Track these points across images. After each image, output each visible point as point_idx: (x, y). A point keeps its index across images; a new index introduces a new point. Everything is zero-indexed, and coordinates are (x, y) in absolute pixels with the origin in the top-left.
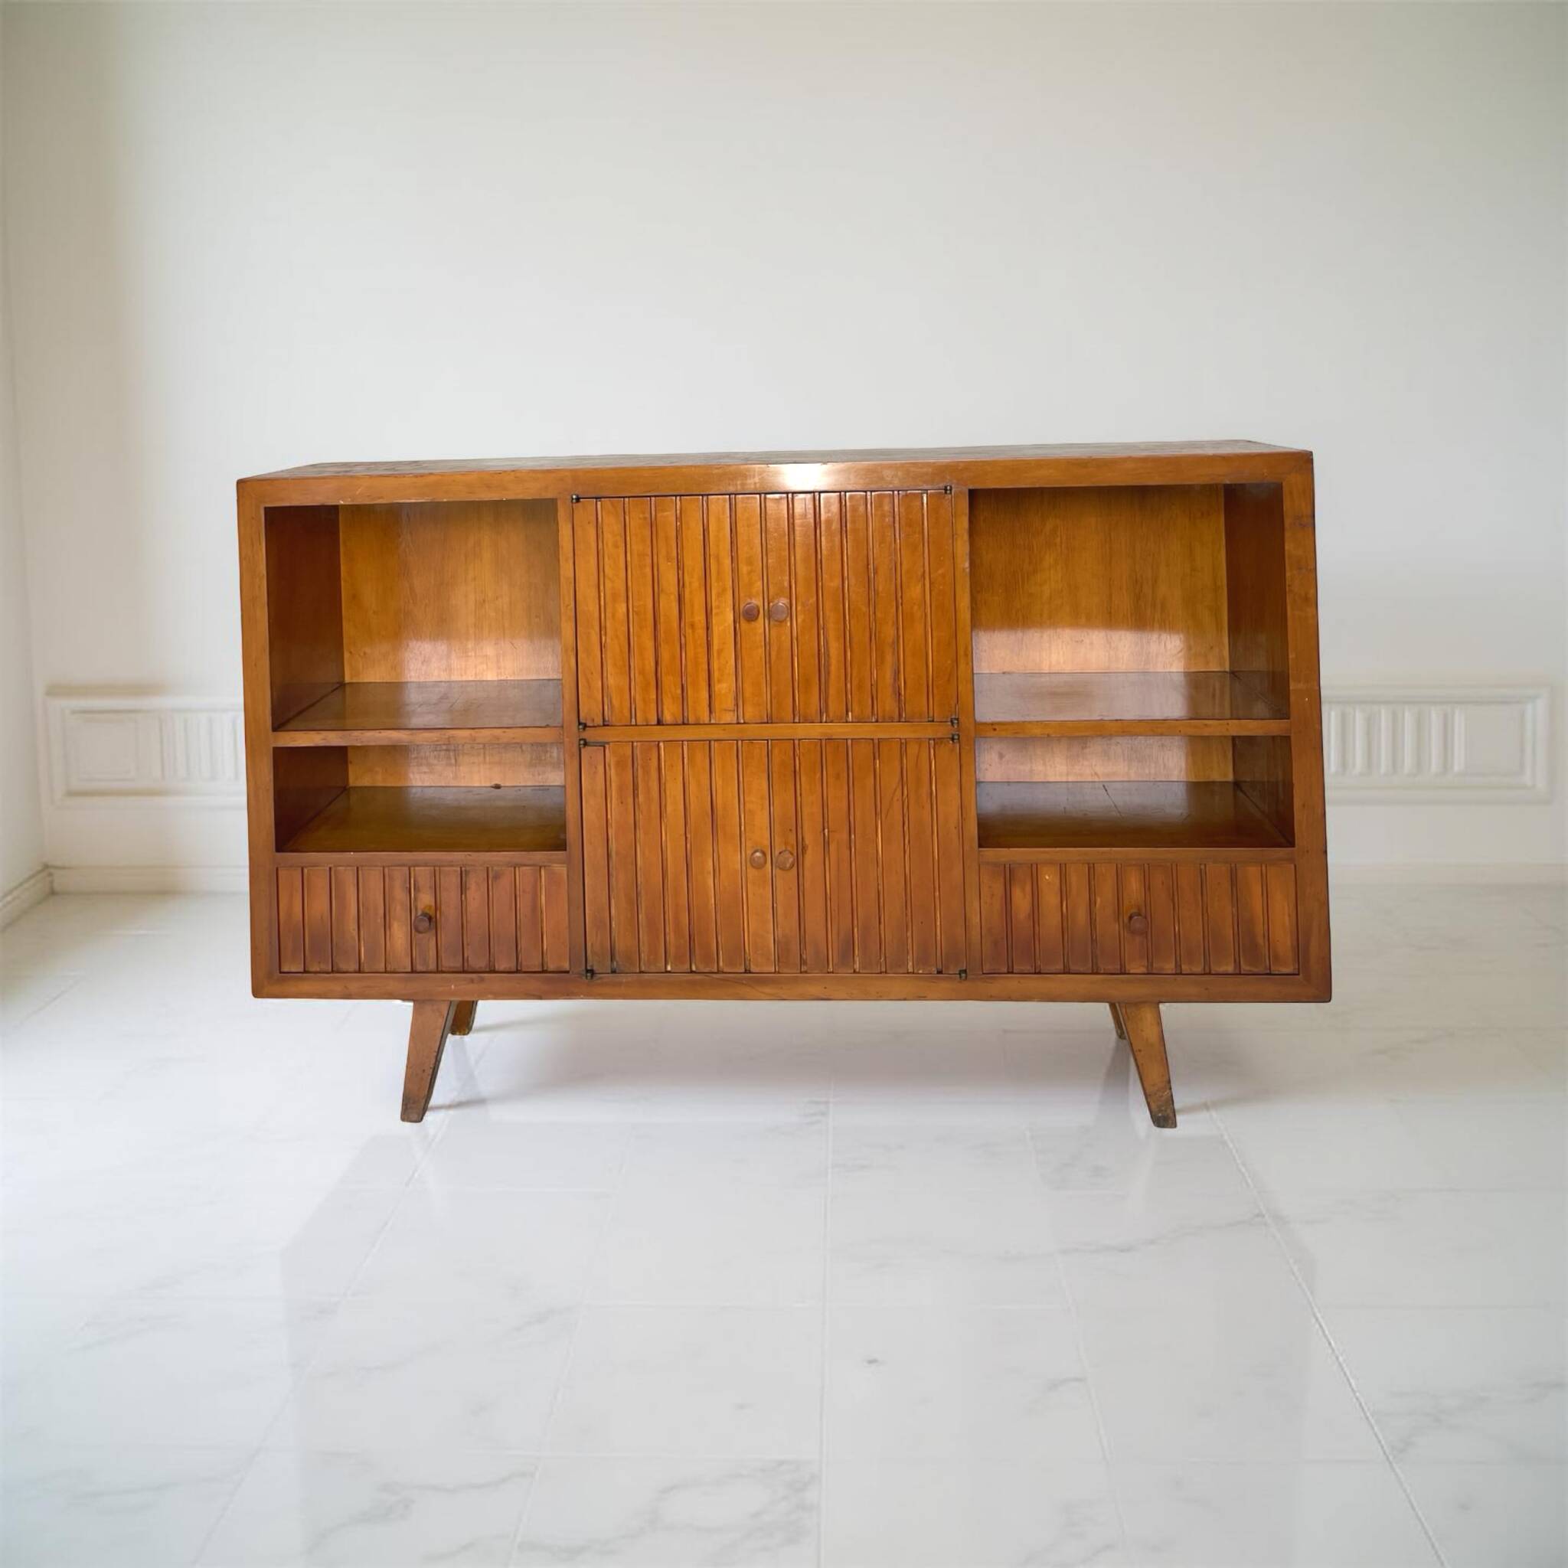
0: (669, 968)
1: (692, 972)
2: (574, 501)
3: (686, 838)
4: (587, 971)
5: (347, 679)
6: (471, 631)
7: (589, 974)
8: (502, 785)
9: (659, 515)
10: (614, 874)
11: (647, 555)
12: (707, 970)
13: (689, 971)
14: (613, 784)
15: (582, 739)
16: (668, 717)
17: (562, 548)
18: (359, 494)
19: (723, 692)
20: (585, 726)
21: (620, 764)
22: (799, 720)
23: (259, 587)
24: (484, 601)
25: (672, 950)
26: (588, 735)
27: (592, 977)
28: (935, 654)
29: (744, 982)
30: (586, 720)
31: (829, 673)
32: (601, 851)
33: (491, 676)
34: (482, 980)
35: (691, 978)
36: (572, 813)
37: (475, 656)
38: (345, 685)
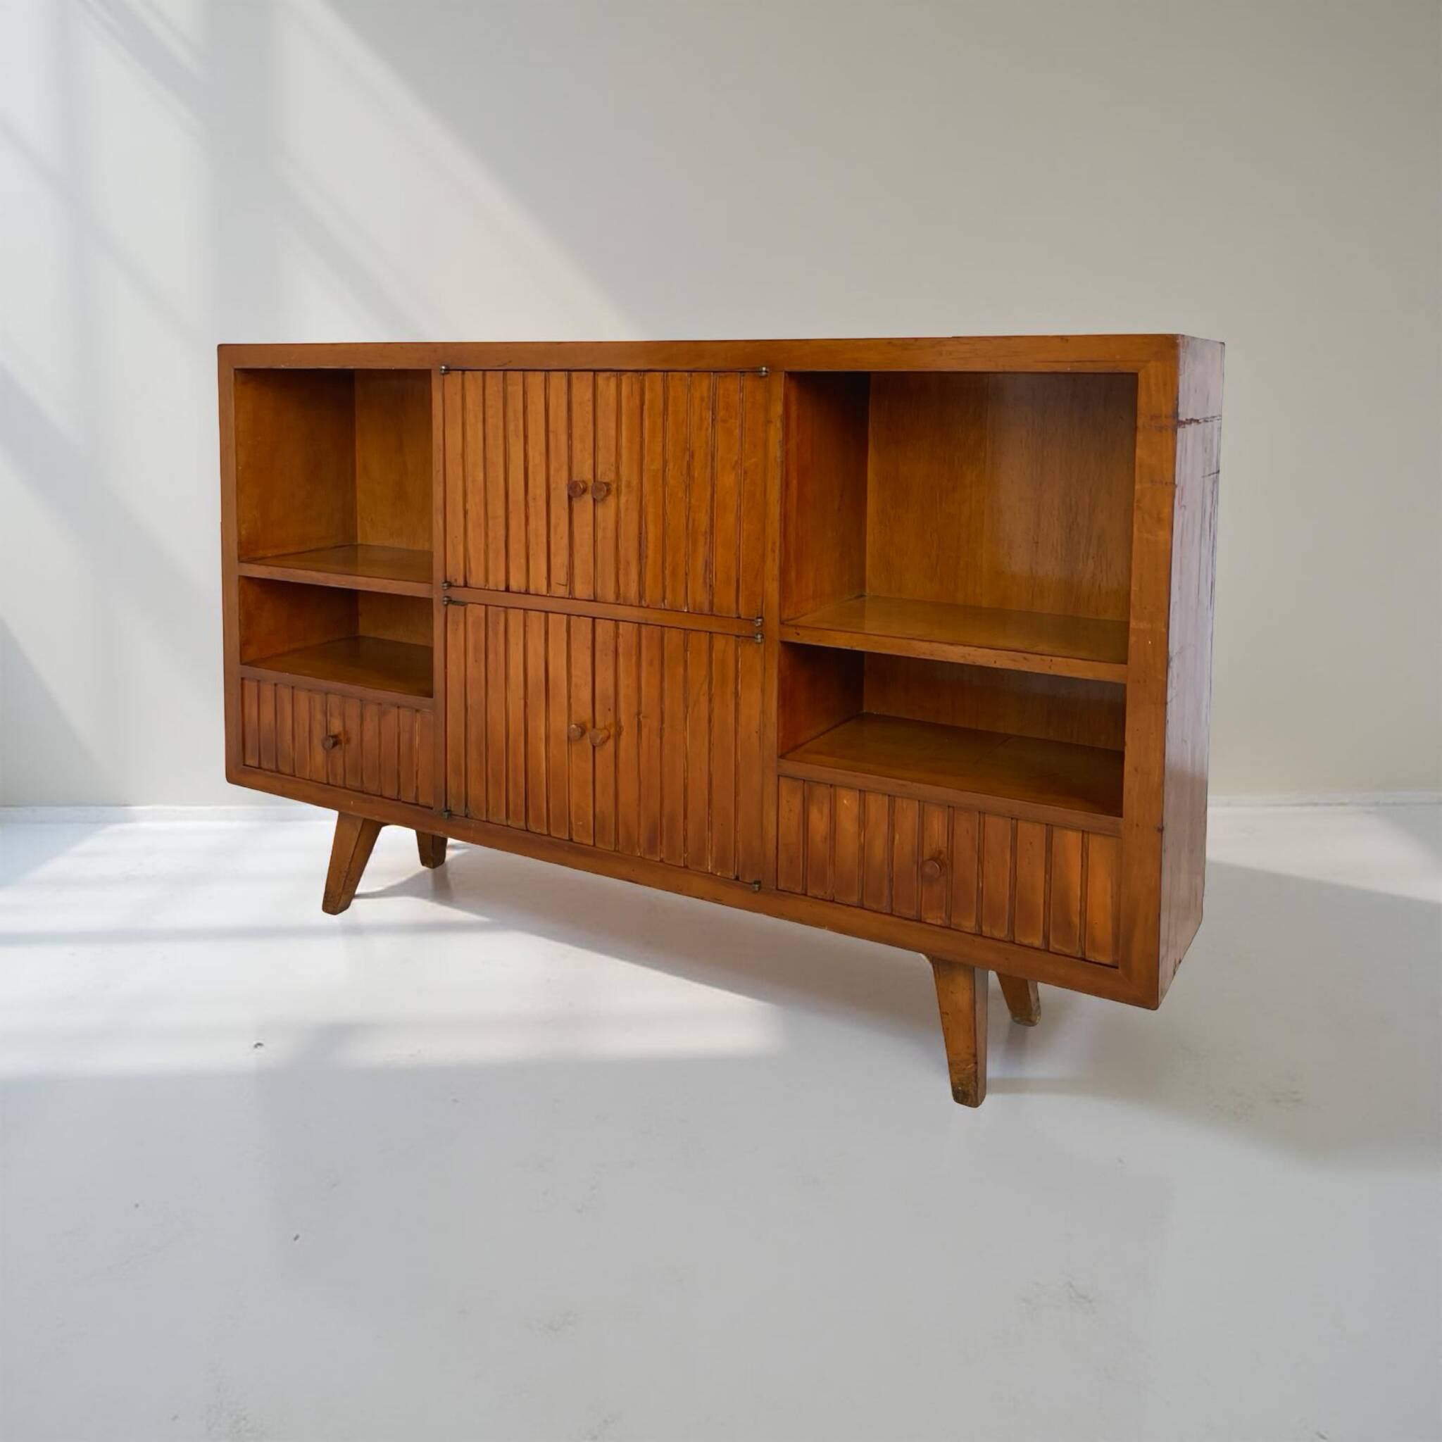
0: (510, 823)
2: (444, 372)
3: (525, 702)
4: (446, 811)
5: (359, 541)
7: (447, 814)
9: (509, 389)
10: (469, 726)
11: (501, 427)
12: (538, 831)
13: (525, 829)
14: (471, 642)
15: (446, 597)
16: (514, 586)
17: (435, 416)
19: (558, 565)
20: (450, 585)
21: (476, 625)
22: (620, 601)
25: (512, 807)
27: (449, 817)
29: (568, 850)
30: (451, 578)
32: (460, 704)
34: (372, 801)
35: (526, 836)
36: (437, 664)
38: (357, 546)
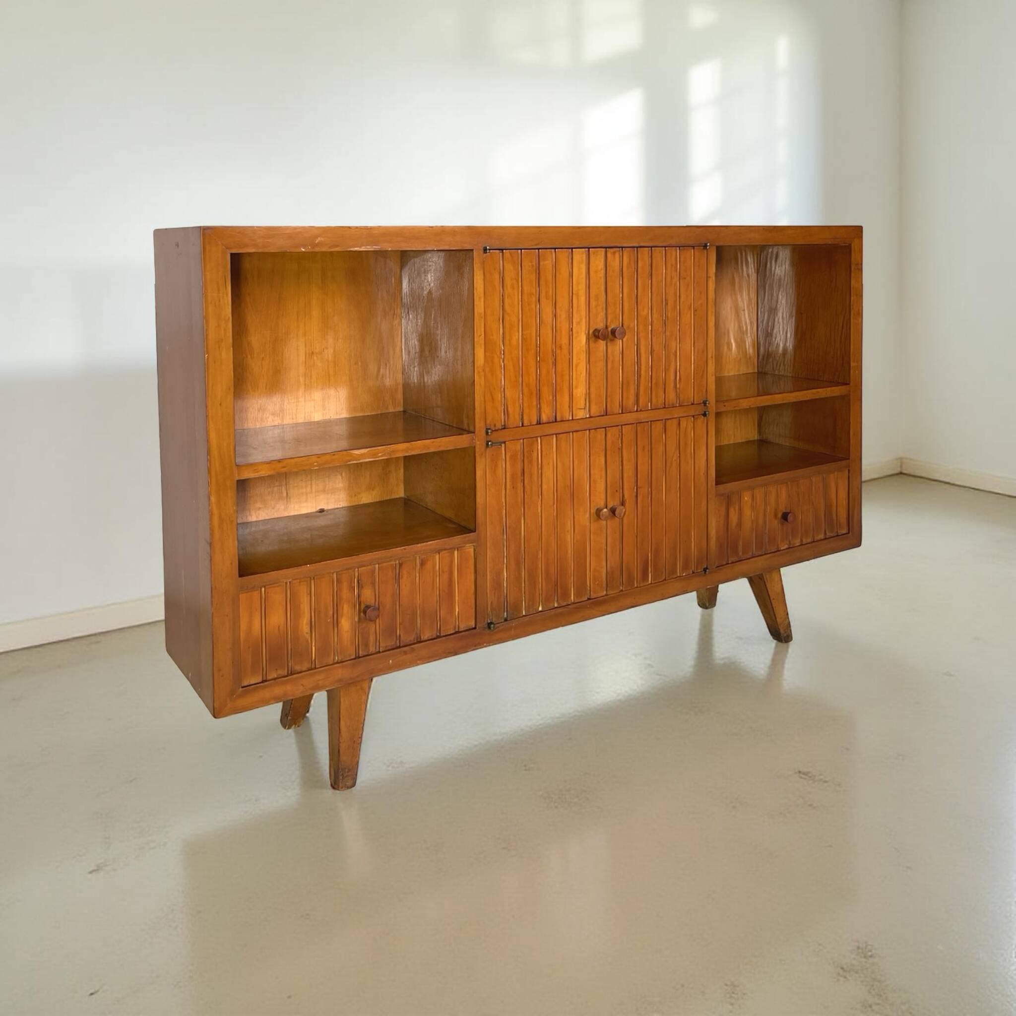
0: (541, 609)
1: (555, 608)
2: (485, 251)
4: (489, 624)
6: (302, 380)
7: (489, 627)
9: (541, 264)
10: (506, 544)
11: (533, 294)
12: (565, 603)
15: (489, 441)
16: (544, 418)
17: (476, 289)
18: (318, 243)
19: (578, 395)
20: (491, 430)
21: (512, 458)
22: (622, 411)
23: (225, 329)
24: (312, 353)
25: (543, 595)
26: (494, 437)
27: (492, 628)
28: (696, 357)
29: (588, 606)
31: (640, 376)
32: (499, 528)
33: (317, 417)
34: (413, 649)
35: (554, 613)
37: (305, 401)
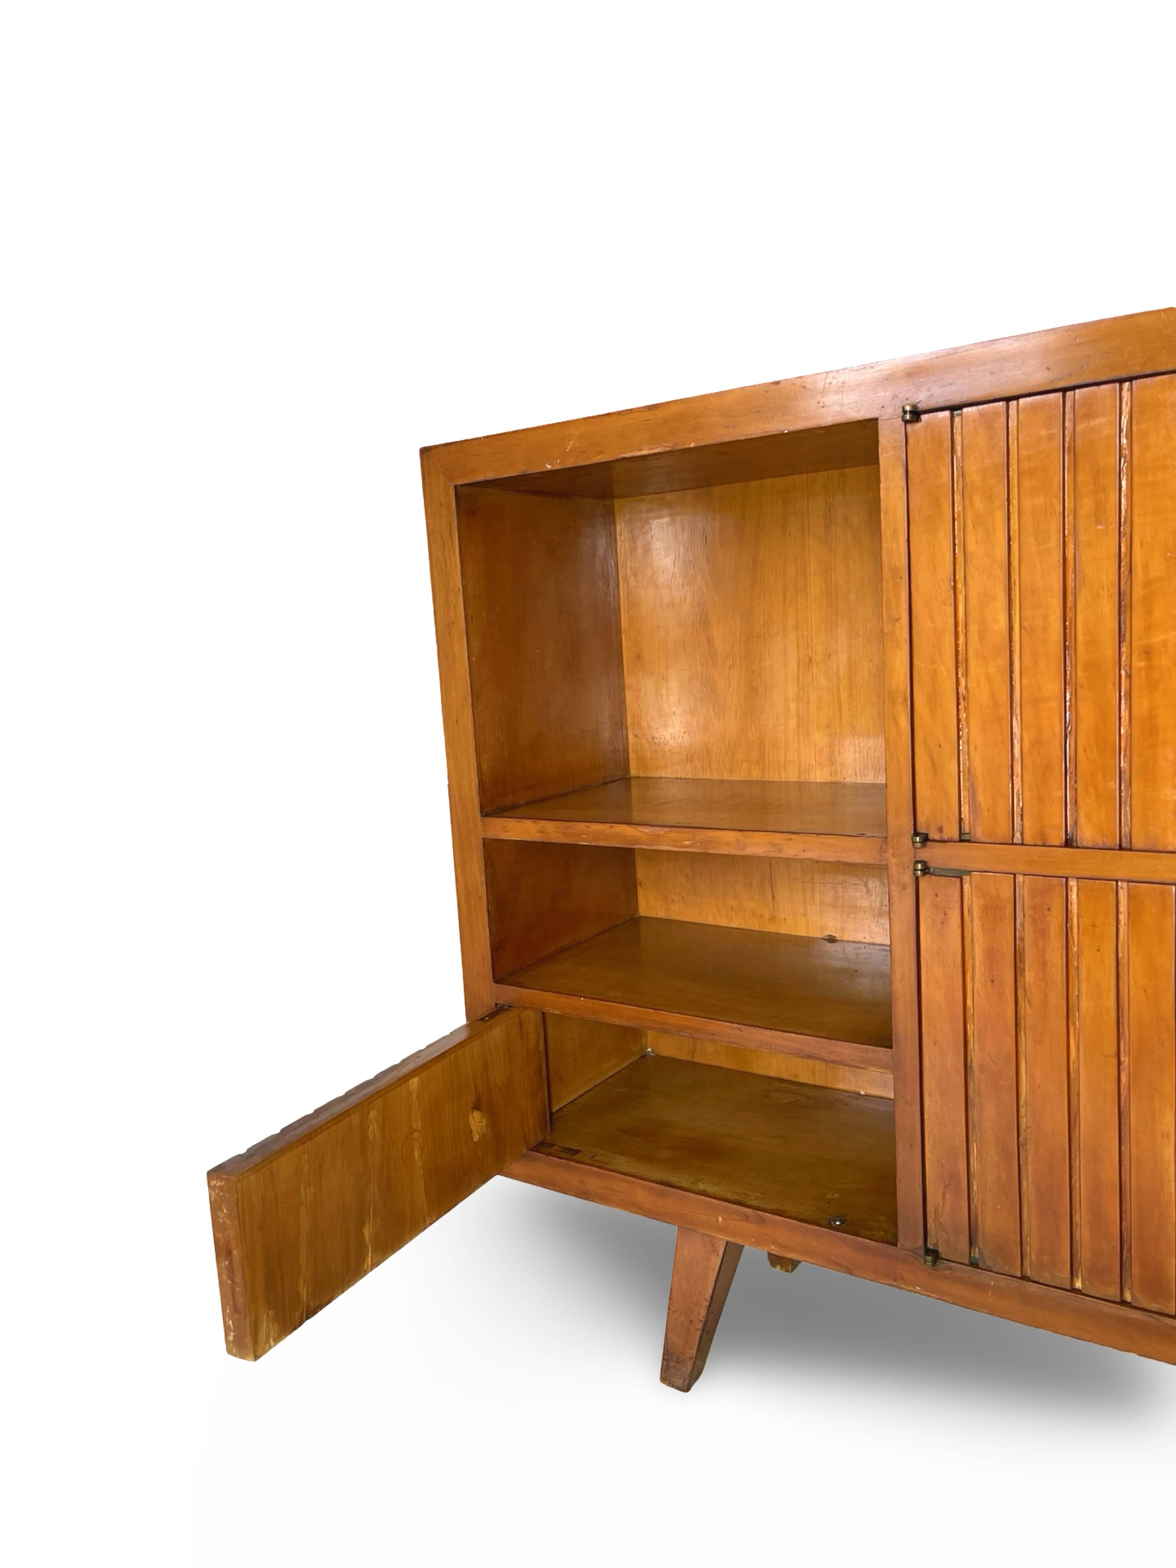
0: (1078, 1285)
1: (1123, 1303)
2: (908, 417)
3: (1119, 1063)
4: (928, 1251)
5: (633, 772)
7: (929, 1258)
8: (839, 938)
9: (1080, 427)
10: (976, 1100)
12: (1154, 1306)
13: (1118, 1299)
14: (977, 949)
15: (920, 862)
16: (1087, 835)
17: (886, 512)
20: (926, 839)
21: (991, 911)
24: (811, 661)
25: (1085, 1256)
26: (934, 855)
27: (934, 1263)
30: (928, 827)
32: (955, 1061)
34: (762, 1221)
35: (1122, 1313)
36: (903, 988)
38: (630, 778)
